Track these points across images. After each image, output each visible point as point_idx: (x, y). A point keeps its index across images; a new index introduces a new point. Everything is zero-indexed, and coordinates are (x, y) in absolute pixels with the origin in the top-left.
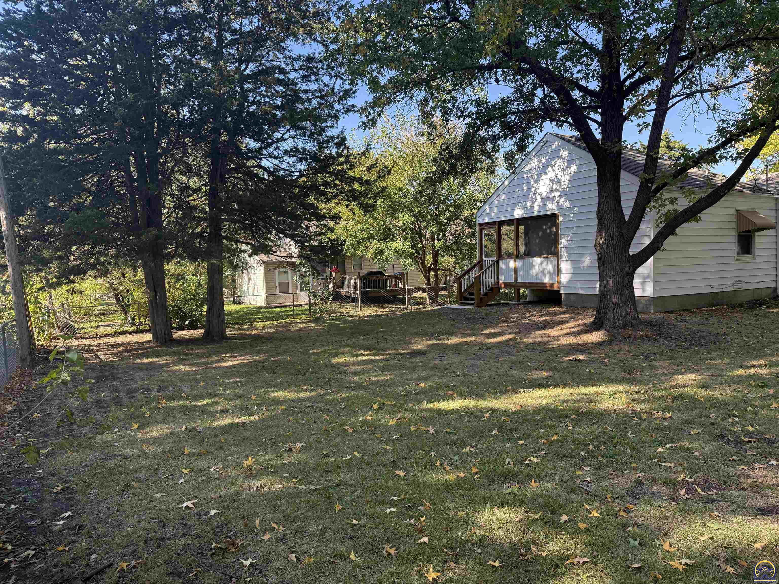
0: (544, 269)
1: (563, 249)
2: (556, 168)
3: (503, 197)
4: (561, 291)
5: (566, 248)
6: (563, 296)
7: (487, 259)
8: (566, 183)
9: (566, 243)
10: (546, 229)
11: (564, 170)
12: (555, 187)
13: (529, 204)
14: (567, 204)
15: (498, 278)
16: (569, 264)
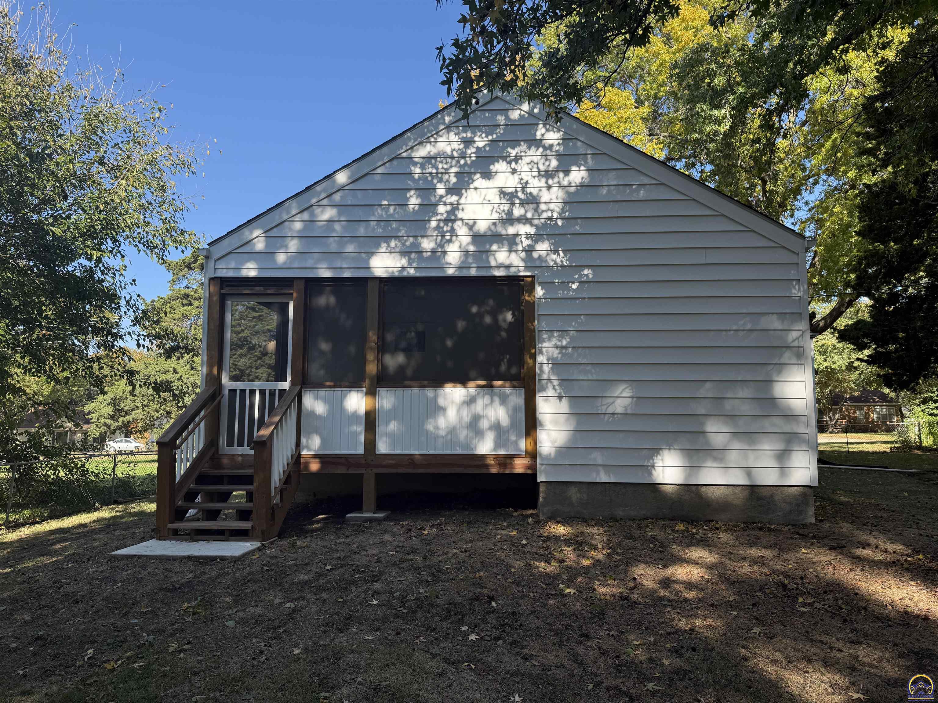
0: (476, 419)
1: (546, 368)
2: (523, 166)
3: (328, 214)
4: (541, 478)
5: (556, 364)
6: (542, 489)
7: (239, 386)
8: (556, 208)
9: (556, 353)
10: (480, 315)
11: (548, 175)
12: (518, 212)
13: (427, 244)
14: (559, 258)
15: (298, 444)
16: (564, 406)
